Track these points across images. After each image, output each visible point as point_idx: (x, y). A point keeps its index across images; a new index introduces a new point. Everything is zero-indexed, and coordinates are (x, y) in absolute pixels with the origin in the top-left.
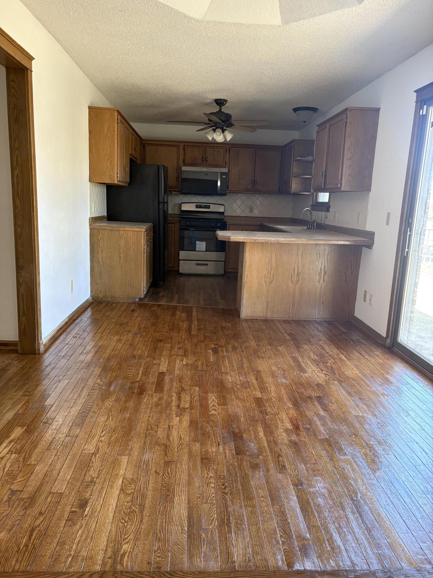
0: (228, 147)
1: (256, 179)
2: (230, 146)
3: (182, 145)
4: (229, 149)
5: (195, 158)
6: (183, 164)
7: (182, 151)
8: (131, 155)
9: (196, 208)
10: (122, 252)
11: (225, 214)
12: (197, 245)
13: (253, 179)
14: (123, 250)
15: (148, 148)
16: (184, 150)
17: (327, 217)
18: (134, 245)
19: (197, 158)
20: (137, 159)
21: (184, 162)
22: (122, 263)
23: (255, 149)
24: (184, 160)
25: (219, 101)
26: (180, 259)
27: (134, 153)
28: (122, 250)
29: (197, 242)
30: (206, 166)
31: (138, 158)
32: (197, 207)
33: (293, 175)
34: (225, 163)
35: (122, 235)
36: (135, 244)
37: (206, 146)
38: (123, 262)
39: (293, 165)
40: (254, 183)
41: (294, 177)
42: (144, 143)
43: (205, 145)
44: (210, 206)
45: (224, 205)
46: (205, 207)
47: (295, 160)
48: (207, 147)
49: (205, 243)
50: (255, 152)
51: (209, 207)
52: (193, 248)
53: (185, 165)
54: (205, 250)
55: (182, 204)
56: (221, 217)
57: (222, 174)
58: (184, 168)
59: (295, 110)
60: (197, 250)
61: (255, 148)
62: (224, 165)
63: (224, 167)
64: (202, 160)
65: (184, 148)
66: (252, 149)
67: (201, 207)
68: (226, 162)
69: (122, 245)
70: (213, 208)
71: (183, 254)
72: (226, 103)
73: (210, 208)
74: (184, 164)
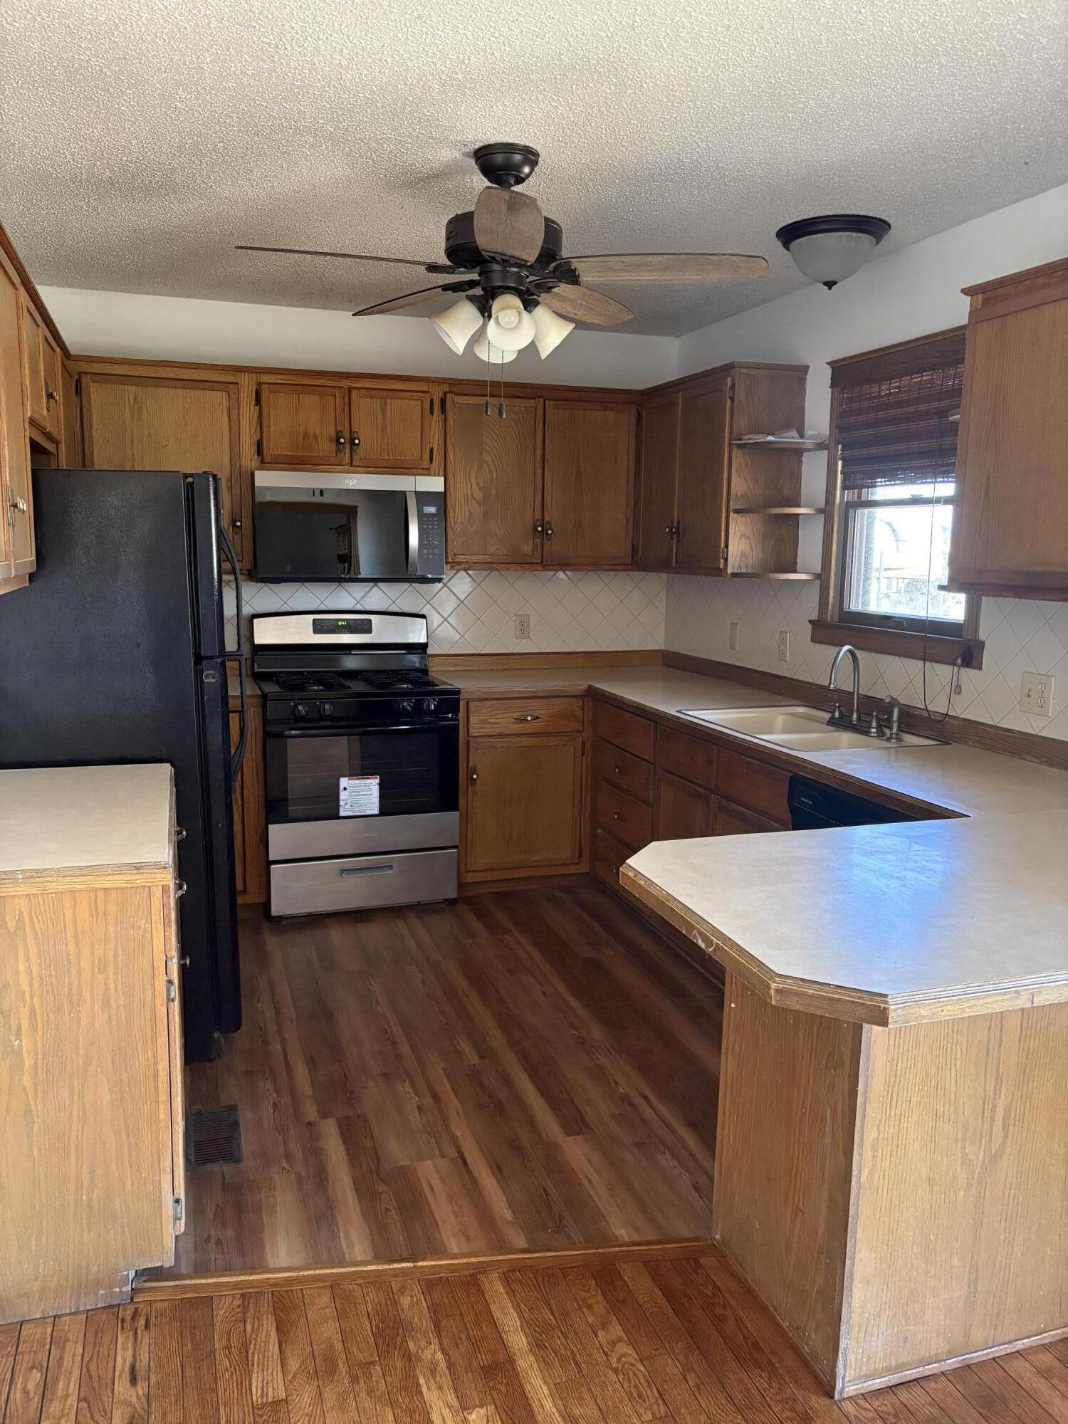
0: (437, 394)
1: (547, 519)
2: (446, 388)
3: (247, 386)
4: (443, 402)
5: (305, 435)
6: (256, 459)
7: (248, 412)
8: (32, 422)
9: (315, 632)
10: (25, 1026)
11: (429, 651)
12: (343, 795)
13: (538, 516)
14: (33, 1012)
15: (97, 395)
16: (258, 401)
17: (958, 686)
18: (104, 969)
19: (316, 437)
20: (57, 443)
21: (260, 451)
22: (30, 1092)
23: (542, 400)
24: (260, 445)
25: (499, 158)
26: (271, 858)
27: (45, 412)
28: (25, 1012)
29: (344, 782)
30: (353, 466)
31: (61, 436)
32: (318, 628)
33: (732, 507)
34: (427, 456)
35: (20, 920)
36: (111, 966)
37: (350, 389)
38: (35, 1085)
39: (730, 466)
40: (544, 532)
41: (737, 511)
42: (80, 374)
43: (346, 384)
44: (370, 621)
45: (423, 616)
46: (351, 628)
47: (740, 446)
48: (354, 393)
49: (377, 781)
50: (540, 412)
51: (366, 628)
52: (327, 807)
53: (264, 464)
54: (376, 811)
55: (255, 621)
56: (414, 660)
57: (424, 498)
58: (264, 479)
59: (790, 234)
60: (342, 813)
61: (540, 397)
62: (426, 463)
63: (427, 472)
64: (334, 446)
65: (258, 394)
66: (531, 403)
67: (334, 628)
68: (431, 451)
69: (25, 986)
70: (384, 631)
71: (282, 837)
72: (532, 170)
73: (370, 631)
74: (262, 462)
